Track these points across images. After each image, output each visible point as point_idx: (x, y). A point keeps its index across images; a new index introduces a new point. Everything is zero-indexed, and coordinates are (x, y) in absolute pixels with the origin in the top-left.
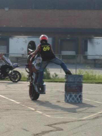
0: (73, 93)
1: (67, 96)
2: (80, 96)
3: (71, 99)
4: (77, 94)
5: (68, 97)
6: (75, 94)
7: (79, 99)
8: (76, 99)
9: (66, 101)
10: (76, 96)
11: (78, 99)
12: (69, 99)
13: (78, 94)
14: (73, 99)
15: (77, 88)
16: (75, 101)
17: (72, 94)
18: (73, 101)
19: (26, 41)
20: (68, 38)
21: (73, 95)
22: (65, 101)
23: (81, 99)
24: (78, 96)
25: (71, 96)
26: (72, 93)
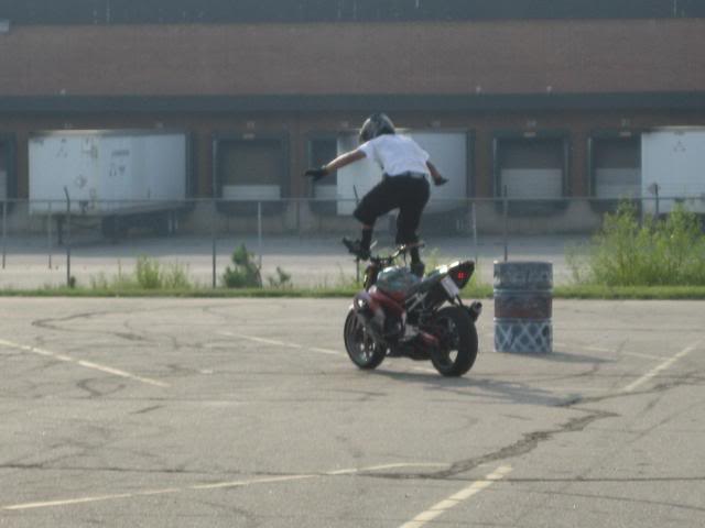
0: (524, 322)
1: (502, 331)
2: (547, 331)
3: (517, 340)
4: (536, 325)
5: (507, 336)
6: (529, 325)
7: (544, 339)
8: (532, 340)
9: (501, 347)
10: (533, 331)
11: (539, 341)
12: (512, 341)
13: (540, 323)
14: (525, 340)
15: (536, 305)
16: (532, 347)
17: (522, 325)
18: (525, 348)
19: (93, 148)
20: (251, 136)
21: (525, 329)
22: (497, 348)
23: (549, 341)
24: (540, 331)
25: (516, 332)
26: (520, 320)
